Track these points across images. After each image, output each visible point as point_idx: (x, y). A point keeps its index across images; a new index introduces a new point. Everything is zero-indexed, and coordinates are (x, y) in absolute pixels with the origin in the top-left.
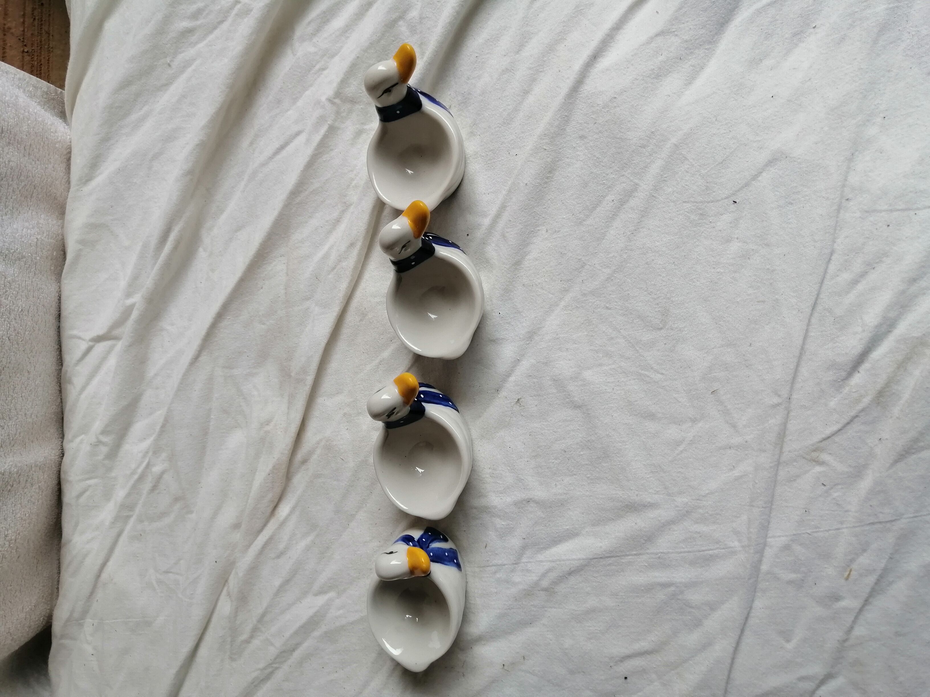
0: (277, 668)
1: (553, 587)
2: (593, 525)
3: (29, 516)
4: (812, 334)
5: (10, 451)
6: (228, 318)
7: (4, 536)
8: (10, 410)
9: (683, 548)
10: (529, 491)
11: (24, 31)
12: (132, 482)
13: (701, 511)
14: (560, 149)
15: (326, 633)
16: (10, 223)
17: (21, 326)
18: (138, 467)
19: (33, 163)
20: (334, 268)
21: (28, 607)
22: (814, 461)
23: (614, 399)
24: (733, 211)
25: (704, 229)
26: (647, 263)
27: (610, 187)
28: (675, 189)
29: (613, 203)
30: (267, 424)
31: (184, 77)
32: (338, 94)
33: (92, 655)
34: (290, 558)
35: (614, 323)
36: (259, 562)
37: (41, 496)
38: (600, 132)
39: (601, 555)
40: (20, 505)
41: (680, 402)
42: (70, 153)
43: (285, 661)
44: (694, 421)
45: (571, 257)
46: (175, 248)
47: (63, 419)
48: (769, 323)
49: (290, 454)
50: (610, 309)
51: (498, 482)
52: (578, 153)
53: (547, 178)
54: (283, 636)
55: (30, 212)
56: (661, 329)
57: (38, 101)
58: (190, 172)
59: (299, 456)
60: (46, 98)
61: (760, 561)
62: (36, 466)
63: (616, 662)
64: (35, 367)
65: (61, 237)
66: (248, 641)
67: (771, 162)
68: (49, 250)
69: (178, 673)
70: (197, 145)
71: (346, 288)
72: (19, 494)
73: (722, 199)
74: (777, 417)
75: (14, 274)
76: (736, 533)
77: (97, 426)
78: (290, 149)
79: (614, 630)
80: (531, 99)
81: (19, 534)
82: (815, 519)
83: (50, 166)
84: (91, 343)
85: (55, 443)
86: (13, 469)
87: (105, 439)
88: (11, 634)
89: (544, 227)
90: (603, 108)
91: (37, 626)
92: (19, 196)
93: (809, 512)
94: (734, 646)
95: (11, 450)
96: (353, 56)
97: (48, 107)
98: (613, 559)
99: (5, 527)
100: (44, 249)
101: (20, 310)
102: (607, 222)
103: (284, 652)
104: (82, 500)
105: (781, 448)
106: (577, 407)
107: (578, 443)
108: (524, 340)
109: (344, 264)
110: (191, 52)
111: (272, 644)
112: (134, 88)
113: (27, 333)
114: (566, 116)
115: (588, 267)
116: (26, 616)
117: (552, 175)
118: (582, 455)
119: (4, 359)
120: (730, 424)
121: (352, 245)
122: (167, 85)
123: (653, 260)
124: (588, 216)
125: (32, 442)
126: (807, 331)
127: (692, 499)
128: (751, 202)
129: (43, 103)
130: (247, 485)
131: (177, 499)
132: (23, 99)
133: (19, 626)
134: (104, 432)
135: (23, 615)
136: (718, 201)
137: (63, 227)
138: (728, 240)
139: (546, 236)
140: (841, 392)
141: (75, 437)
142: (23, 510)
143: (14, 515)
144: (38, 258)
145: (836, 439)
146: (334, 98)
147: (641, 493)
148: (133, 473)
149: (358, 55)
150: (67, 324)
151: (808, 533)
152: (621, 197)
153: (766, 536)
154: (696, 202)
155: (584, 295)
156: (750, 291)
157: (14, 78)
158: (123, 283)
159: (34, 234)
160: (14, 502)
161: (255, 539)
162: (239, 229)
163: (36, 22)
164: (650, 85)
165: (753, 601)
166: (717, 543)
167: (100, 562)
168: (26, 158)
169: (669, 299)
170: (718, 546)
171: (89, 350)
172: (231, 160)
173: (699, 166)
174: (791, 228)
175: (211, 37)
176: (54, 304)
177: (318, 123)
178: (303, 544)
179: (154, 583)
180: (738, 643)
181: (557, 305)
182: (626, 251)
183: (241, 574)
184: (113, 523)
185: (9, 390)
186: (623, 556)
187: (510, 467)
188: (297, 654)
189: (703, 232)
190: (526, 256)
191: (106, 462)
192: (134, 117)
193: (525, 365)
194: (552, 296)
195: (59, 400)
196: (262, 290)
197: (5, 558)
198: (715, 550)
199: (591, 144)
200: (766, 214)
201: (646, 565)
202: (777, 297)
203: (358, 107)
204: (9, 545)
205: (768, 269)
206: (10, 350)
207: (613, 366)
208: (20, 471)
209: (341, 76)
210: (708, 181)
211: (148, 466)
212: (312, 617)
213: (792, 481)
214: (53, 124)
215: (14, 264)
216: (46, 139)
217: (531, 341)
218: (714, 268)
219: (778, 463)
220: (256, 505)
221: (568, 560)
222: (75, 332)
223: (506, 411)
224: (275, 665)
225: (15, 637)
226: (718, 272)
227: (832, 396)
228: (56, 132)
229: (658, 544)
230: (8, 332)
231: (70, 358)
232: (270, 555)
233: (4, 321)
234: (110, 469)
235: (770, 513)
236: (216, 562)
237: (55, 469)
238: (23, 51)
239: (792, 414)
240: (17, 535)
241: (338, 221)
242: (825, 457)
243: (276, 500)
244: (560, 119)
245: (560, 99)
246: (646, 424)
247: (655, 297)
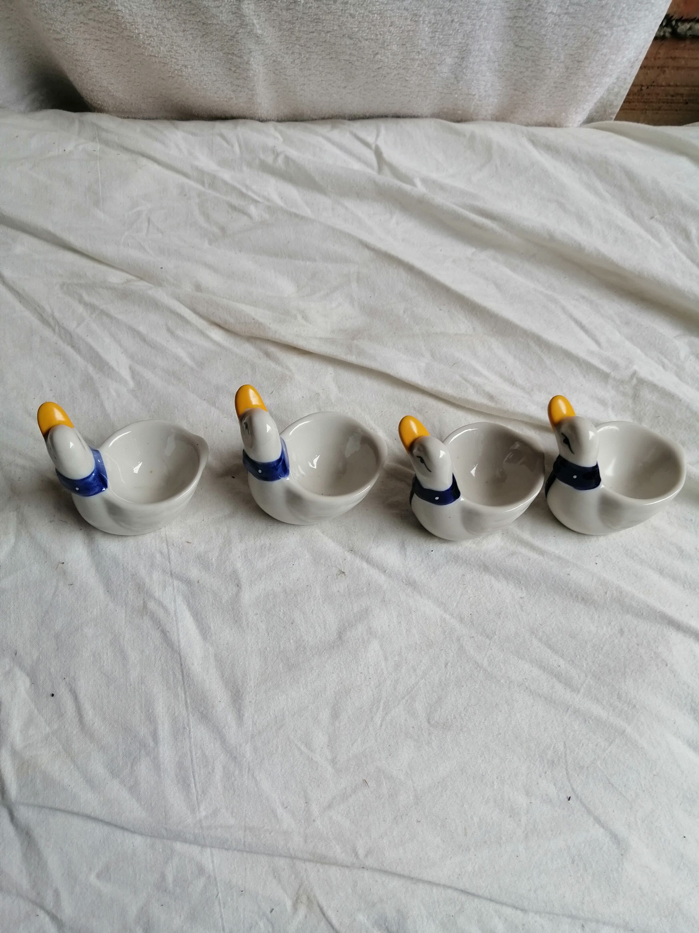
0: (54, 330)
1: (148, 614)
2: (216, 655)
3: (204, 89)
4: (434, 891)
5: (270, 69)
6: (409, 277)
7: (186, 64)
8: (310, 69)
9: (196, 754)
10: (249, 586)
11: (662, 86)
12: (239, 186)
13: (237, 773)
14: (608, 609)
15: (92, 379)
16: (491, 69)
17: (392, 79)
18: (253, 192)
19: (548, 91)
20: (466, 380)
21: (112, 89)
22: (297, 899)
23: (351, 674)
24: (559, 796)
25: (538, 766)
26: (497, 704)
27: (573, 662)
28: (578, 733)
29: (557, 666)
30: (303, 317)
31: (643, 232)
32: (641, 382)
33: (65, 150)
34: (168, 341)
35: (431, 672)
36: (163, 310)
37: (222, 100)
38: (629, 650)
39: (184, 664)
40: (215, 79)
41: (352, 745)
42: (556, 126)
43: (61, 338)
44: (333, 762)
45: (497, 624)
46: (475, 225)
47: (296, 121)
48: (443, 841)
49: (274, 340)
50: (446, 667)
51: (257, 554)
52: (605, 628)
53: (577, 596)
54: (87, 336)
55: (501, 88)
56: (429, 723)
57: (605, 96)
58: (552, 238)
59: (272, 349)
60: (606, 104)
61: (185, 841)
62: (253, 95)
63: (69, 684)
64: (350, 93)
65: (475, 118)
66: (81, 300)
67: (615, 838)
68: (463, 106)
69: (49, 233)
70: (580, 245)
71: (446, 393)
72: (227, 78)
73: (571, 785)
74: (343, 854)
75: (442, 73)
76: (215, 813)
77: (293, 153)
78: (582, 335)
79: (105, 681)
80: (655, 577)
81: (187, 79)
82: (233, 902)
83: (544, 108)
84: (373, 146)
85: (273, 113)
86: (252, 72)
87: (280, 160)
88: (87, 72)
89: (525, 594)
90: (655, 652)
91: (93, 98)
92: (517, 78)
93: (241, 895)
94: (92, 814)
95: (270, 71)
96: (681, 396)
97: (598, 107)
98: (181, 677)
99: (195, 65)
100: (465, 101)
101: (407, 79)
102: (537, 661)
103: (71, 336)
104: (219, 139)
105: (310, 861)
106: (340, 635)
107: (301, 636)
108: (407, 576)
109: (471, 390)
110: (667, 238)
111: (79, 325)
112: (626, 184)
113: (384, 85)
114: (642, 614)
115: (488, 643)
116: (104, 87)
117: (580, 600)
118: (290, 641)
119: (360, 63)
120: (333, 802)
121: (491, 397)
122: (632, 215)
123: (501, 711)
124: (540, 640)
125: (276, 91)
126: (438, 885)
127: (249, 763)
128: (571, 817)
129: (602, 100)
130: (241, 298)
131: (223, 229)
132: (608, 81)
133: (94, 80)
134: (287, 159)
135: (105, 83)
136: (569, 781)
137: (484, 119)
138: (528, 793)
139: (516, 597)
140: (373, 927)
141: (281, 132)
142: (210, 83)
143: (207, 74)
144: (456, 96)
145: (323, 923)
146: (637, 378)
147: (253, 706)
148: (247, 187)
149: (683, 401)
150: (391, 124)
151: (217, 895)
152: (563, 675)
153: (213, 847)
154: (566, 756)
155: (458, 640)
156: (476, 819)
157: (627, 73)
158: (434, 176)
159: (480, 92)
160: (218, 74)
161: (186, 306)
162: (498, 286)
163: (669, 97)
164: (684, 702)
165: (141, 834)
166: (203, 792)
167: (158, 156)
168: (552, 84)
169: (461, 730)
170: (200, 793)
171: (367, 145)
172: (565, 278)
173: (605, 758)
174: (547, 862)
175: (684, 258)
176: (409, 112)
177: (611, 362)
178: (182, 353)
179: (139, 209)
180: (95, 819)
181: (445, 612)
182: (508, 682)
183: (150, 292)
184: (197, 169)
185: (329, 68)
186: (185, 688)
187: (273, 565)
188: (69, 350)
189: (534, 764)
190: (494, 576)
191: (257, 161)
192: (599, 186)
193: (382, 579)
194: (455, 605)
195: (315, 117)
196: (438, 310)
197: (164, 66)
198: (195, 790)
199: (616, 641)
200: (560, 833)
201: (176, 714)
202: (472, 849)
203: (630, 402)
204: (176, 70)
205: (501, 838)
206: (368, 69)
207: (385, 672)
208: (248, 79)
209: (660, 384)
210: (589, 769)
211: (256, 202)
212: (107, 364)
213: (274, 873)
214: (584, 110)
215: (452, 73)
216: (570, 103)
217: (406, 584)
218: (497, 778)
219: (292, 858)
220: (222, 307)
221: (178, 629)
222: (383, 131)
223: (330, 560)
224: (57, 328)
225: (83, 76)
226: (493, 783)
227: (369, 916)
228: (576, 113)
229: (199, 726)
230: (386, 67)
231: (357, 127)
232: (170, 322)
233: (397, 64)
234: (250, 165)
235: (239, 851)
236: (162, 268)
237: (247, 114)
238: (642, 86)
239: (347, 872)
240: (185, 76)
241: (513, 383)
242: (302, 911)
243: (227, 327)
244: (639, 607)
245: (660, 606)
246: (327, 710)
247: (463, 715)
